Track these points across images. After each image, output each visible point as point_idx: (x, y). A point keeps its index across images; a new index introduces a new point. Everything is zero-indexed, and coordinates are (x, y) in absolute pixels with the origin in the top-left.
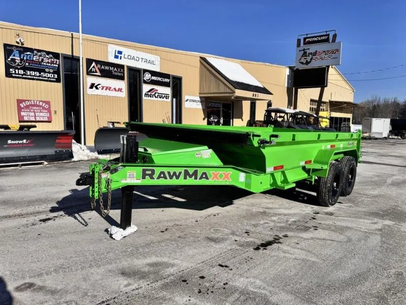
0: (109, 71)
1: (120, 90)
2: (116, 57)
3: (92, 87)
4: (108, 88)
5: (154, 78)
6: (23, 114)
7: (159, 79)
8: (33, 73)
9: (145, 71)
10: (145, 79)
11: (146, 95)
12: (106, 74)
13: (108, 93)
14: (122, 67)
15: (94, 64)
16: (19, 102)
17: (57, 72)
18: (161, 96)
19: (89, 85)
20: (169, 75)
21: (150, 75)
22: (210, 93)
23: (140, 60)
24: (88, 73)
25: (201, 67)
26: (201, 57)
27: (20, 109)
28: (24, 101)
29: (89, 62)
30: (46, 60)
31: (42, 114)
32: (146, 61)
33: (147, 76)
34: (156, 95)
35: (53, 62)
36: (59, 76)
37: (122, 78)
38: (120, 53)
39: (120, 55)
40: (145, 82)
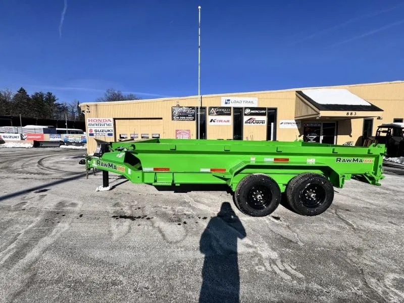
0: (222, 111)
1: (228, 121)
2: (226, 103)
3: (211, 121)
4: (221, 121)
5: (252, 111)
6: (177, 136)
7: (257, 111)
8: (183, 118)
9: (246, 108)
10: (246, 113)
11: (246, 122)
12: (220, 113)
13: (221, 123)
14: (230, 108)
15: (213, 109)
16: (177, 131)
17: (193, 116)
18: (258, 122)
19: (210, 120)
20: (265, 108)
21: (249, 110)
22: (302, 116)
23: (243, 102)
24: (209, 114)
25: (296, 99)
26: (296, 92)
27: (177, 134)
28: (179, 130)
29: (211, 108)
30: (189, 111)
31: (186, 136)
32: (247, 102)
33: (248, 111)
34: (254, 122)
35: (191, 111)
36: (194, 118)
37: (229, 114)
38: (229, 100)
39: (228, 102)
40: (245, 115)
